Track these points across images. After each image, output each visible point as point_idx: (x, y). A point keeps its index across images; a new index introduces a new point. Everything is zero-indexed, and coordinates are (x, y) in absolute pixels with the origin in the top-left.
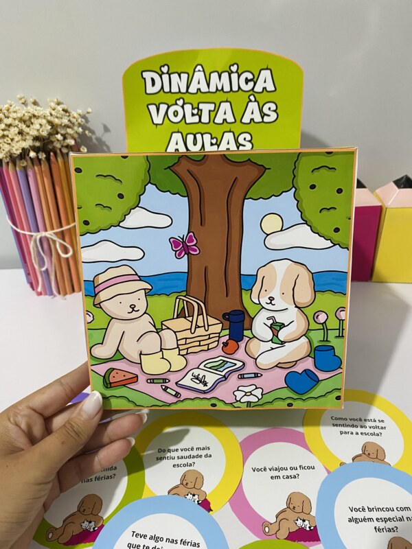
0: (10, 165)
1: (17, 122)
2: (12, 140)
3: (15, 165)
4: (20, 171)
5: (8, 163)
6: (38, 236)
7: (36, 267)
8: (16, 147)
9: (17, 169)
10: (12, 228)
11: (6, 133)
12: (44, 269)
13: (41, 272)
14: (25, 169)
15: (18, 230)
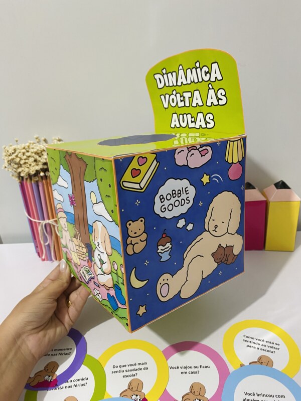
0: (28, 180)
1: (33, 154)
2: (30, 165)
3: (31, 179)
4: (34, 183)
5: (27, 179)
6: (44, 223)
7: (42, 242)
8: (32, 170)
9: (33, 182)
10: (28, 218)
11: (27, 161)
12: (47, 244)
13: (45, 246)
14: (37, 182)
15: (32, 219)
